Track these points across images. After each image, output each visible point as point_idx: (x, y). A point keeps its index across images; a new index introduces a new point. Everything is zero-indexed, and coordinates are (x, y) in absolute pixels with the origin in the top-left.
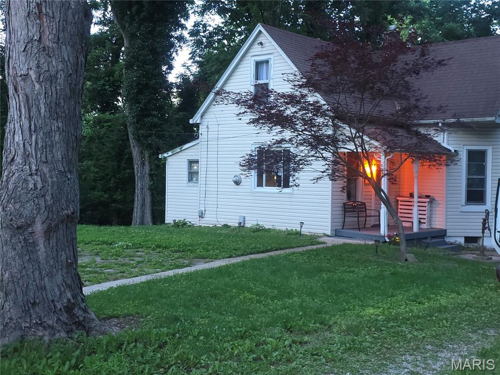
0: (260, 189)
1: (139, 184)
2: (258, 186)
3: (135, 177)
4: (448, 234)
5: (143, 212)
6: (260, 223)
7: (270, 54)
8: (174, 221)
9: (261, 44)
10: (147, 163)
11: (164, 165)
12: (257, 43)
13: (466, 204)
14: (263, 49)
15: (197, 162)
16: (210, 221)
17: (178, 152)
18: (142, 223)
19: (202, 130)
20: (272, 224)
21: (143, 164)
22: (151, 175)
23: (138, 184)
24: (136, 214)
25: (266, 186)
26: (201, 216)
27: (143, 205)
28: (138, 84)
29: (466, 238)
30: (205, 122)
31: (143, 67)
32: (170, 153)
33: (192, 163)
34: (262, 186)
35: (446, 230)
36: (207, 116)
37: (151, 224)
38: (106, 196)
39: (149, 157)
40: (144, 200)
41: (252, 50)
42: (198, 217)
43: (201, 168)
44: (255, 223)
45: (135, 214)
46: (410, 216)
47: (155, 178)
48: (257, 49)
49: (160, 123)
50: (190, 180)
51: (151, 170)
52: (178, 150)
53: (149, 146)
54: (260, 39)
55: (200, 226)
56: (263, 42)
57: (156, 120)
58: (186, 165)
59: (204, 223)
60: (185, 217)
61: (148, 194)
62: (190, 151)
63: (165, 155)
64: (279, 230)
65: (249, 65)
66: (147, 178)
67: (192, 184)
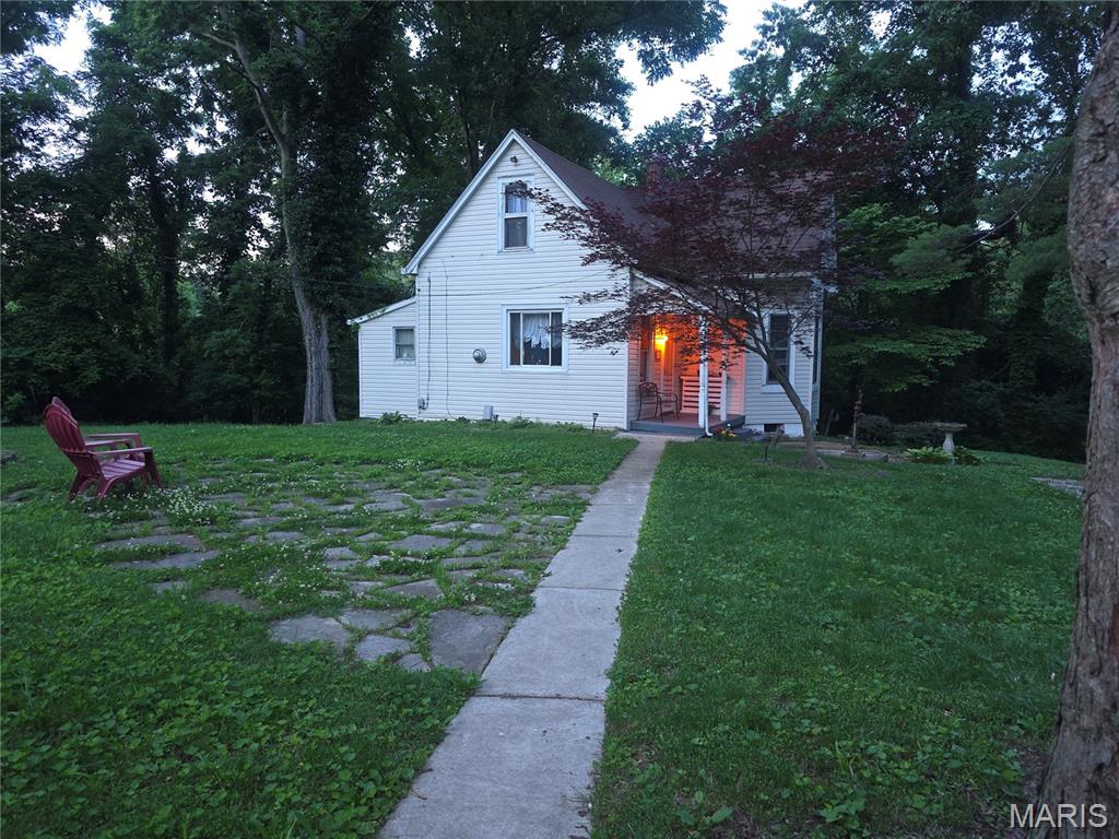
0: (515, 368)
1: (314, 364)
2: (512, 363)
3: (306, 352)
4: (746, 422)
5: (321, 402)
6: (524, 416)
7: (529, 175)
8: (385, 414)
9: (515, 160)
10: (325, 332)
11: (356, 334)
12: (509, 158)
13: (768, 384)
14: (519, 168)
15: (411, 330)
16: (437, 412)
17: (378, 317)
18: (320, 419)
19: (420, 283)
20: (536, 415)
21: (319, 334)
22: (331, 350)
23: (312, 363)
24: (310, 406)
25: (524, 363)
26: (422, 406)
27: (321, 392)
28: (313, 215)
29: (765, 425)
30: (425, 273)
31: (320, 191)
32: (365, 318)
33: (399, 331)
34: (519, 364)
35: (744, 417)
36: (429, 264)
37: (334, 419)
38: (246, 380)
39: (329, 324)
40: (321, 385)
41: (499, 169)
42: (417, 408)
43: (420, 338)
44: (516, 415)
45: (308, 406)
46: (718, 395)
47: (337, 354)
48: (507, 167)
49: (345, 274)
50: (398, 356)
51: (331, 342)
52: (378, 313)
53: (329, 309)
54: (513, 153)
55: (422, 421)
56: (518, 157)
57: (340, 270)
58: (391, 335)
59: (426, 416)
60: (398, 408)
61: (327, 375)
62: (398, 315)
63: (358, 320)
64: (547, 424)
65: (495, 191)
66: (325, 354)
67: (402, 362)
